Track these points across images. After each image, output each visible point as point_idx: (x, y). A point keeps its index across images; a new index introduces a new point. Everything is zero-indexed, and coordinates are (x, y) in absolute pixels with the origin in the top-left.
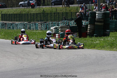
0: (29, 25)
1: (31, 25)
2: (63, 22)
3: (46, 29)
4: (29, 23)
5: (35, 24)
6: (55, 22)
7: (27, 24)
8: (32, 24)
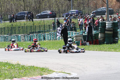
0: (10, 37)
1: (12, 37)
2: (50, 34)
3: (30, 40)
4: (9, 35)
5: (17, 37)
6: (40, 34)
7: (8, 37)
8: (14, 36)
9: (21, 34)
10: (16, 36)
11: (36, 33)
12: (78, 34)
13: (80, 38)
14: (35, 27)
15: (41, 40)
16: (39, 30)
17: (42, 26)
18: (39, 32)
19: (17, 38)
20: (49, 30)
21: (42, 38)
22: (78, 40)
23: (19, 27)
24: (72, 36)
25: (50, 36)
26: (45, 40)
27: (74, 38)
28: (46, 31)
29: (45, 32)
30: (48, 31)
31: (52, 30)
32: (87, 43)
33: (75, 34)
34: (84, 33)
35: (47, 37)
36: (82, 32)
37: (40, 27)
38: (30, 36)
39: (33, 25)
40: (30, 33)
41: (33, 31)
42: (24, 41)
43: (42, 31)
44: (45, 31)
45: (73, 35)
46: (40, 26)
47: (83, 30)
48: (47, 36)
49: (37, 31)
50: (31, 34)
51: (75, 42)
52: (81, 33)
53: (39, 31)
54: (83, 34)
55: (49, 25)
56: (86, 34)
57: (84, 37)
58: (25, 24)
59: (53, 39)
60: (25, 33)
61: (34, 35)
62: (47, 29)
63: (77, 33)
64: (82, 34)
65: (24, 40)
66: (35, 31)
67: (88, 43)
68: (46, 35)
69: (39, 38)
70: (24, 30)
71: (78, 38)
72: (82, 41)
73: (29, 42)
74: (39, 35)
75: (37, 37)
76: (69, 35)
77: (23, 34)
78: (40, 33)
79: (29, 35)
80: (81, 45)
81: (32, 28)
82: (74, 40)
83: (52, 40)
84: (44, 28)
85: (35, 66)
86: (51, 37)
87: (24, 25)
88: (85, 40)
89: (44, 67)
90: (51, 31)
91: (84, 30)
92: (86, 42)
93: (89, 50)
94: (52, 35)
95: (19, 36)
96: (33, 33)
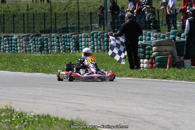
9: (18, 32)
10: (4, 37)
11: (56, 32)
12: (164, 37)
13: (169, 48)
14: (53, 17)
15: (69, 49)
16: (64, 23)
17: (71, 14)
18: (65, 30)
19: (8, 44)
20: (89, 25)
21: (72, 44)
22: (164, 53)
23: (14, 16)
24: (147, 42)
25: (93, 40)
26: (78, 49)
27: (154, 48)
28: (82, 29)
29: (79, 30)
30: (87, 28)
31: (97, 25)
32: (186, 61)
33: (156, 37)
34: (180, 35)
35: (83, 43)
36: (174, 34)
37: (69, 16)
38: (40, 40)
39: (51, 10)
40: (42, 32)
41: (48, 26)
42: (26, 51)
43: (72, 28)
44: (81, 26)
45: (149, 39)
46: (67, 13)
47: (176, 28)
48: (85, 41)
49: (59, 27)
50: (44, 35)
51: (154, 58)
52: (171, 36)
53: (64, 28)
54: (177, 38)
55: (91, 13)
56: (184, 38)
57: (179, 45)
58: (30, 7)
59: (100, 49)
60: (28, 32)
61: (51, 38)
62: (85, 22)
63: (162, 35)
64: (174, 39)
65: (26, 48)
66: (53, 26)
67: (188, 62)
68: (81, 38)
69: (64, 44)
70: (26, 22)
71: (164, 48)
72: (173, 57)
73: (39, 54)
74: (64, 37)
75: (58, 42)
76: (142, 40)
77: (23, 35)
78: (68, 32)
79: (38, 35)
80: (170, 67)
81: (47, 18)
82: (154, 53)
83: (98, 52)
84: (77, 21)
85: (53, 114)
86: (93, 44)
87: (27, 10)
88: (180, 55)
89: (74, 118)
90: (96, 28)
91: (179, 30)
92: (182, 58)
93: (189, 80)
94: (97, 38)
95: (14, 38)
96: (49, 31)
